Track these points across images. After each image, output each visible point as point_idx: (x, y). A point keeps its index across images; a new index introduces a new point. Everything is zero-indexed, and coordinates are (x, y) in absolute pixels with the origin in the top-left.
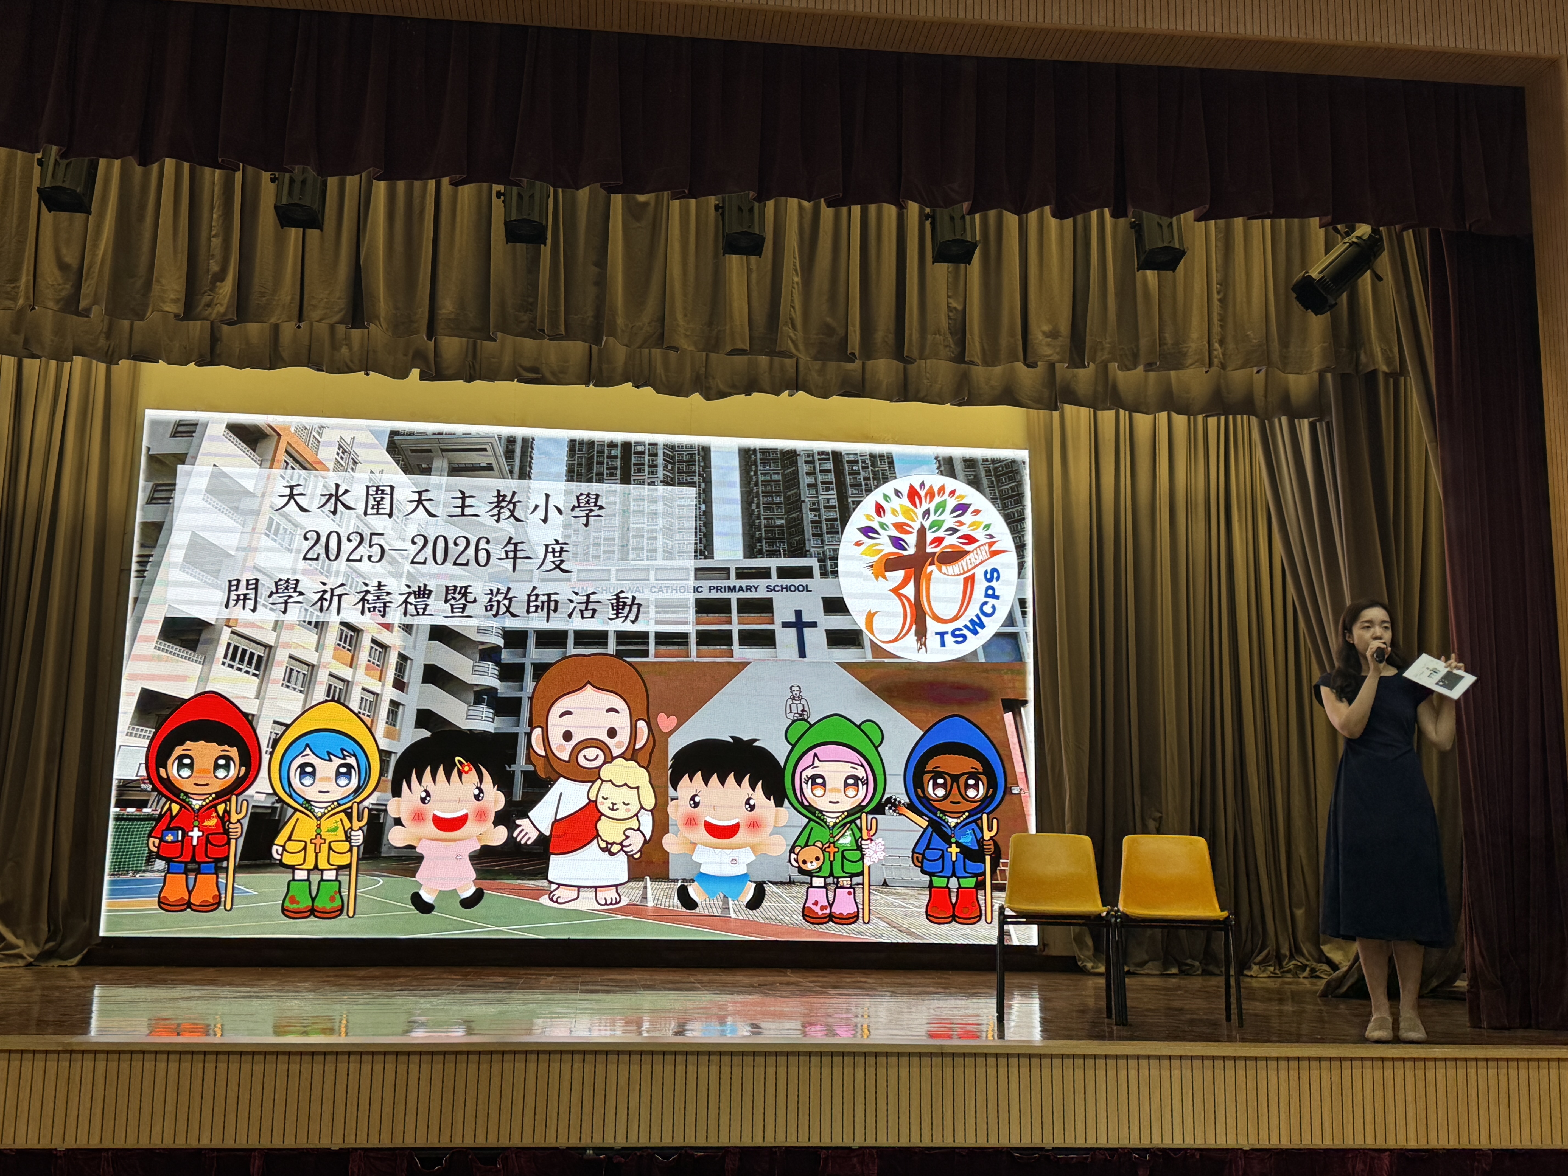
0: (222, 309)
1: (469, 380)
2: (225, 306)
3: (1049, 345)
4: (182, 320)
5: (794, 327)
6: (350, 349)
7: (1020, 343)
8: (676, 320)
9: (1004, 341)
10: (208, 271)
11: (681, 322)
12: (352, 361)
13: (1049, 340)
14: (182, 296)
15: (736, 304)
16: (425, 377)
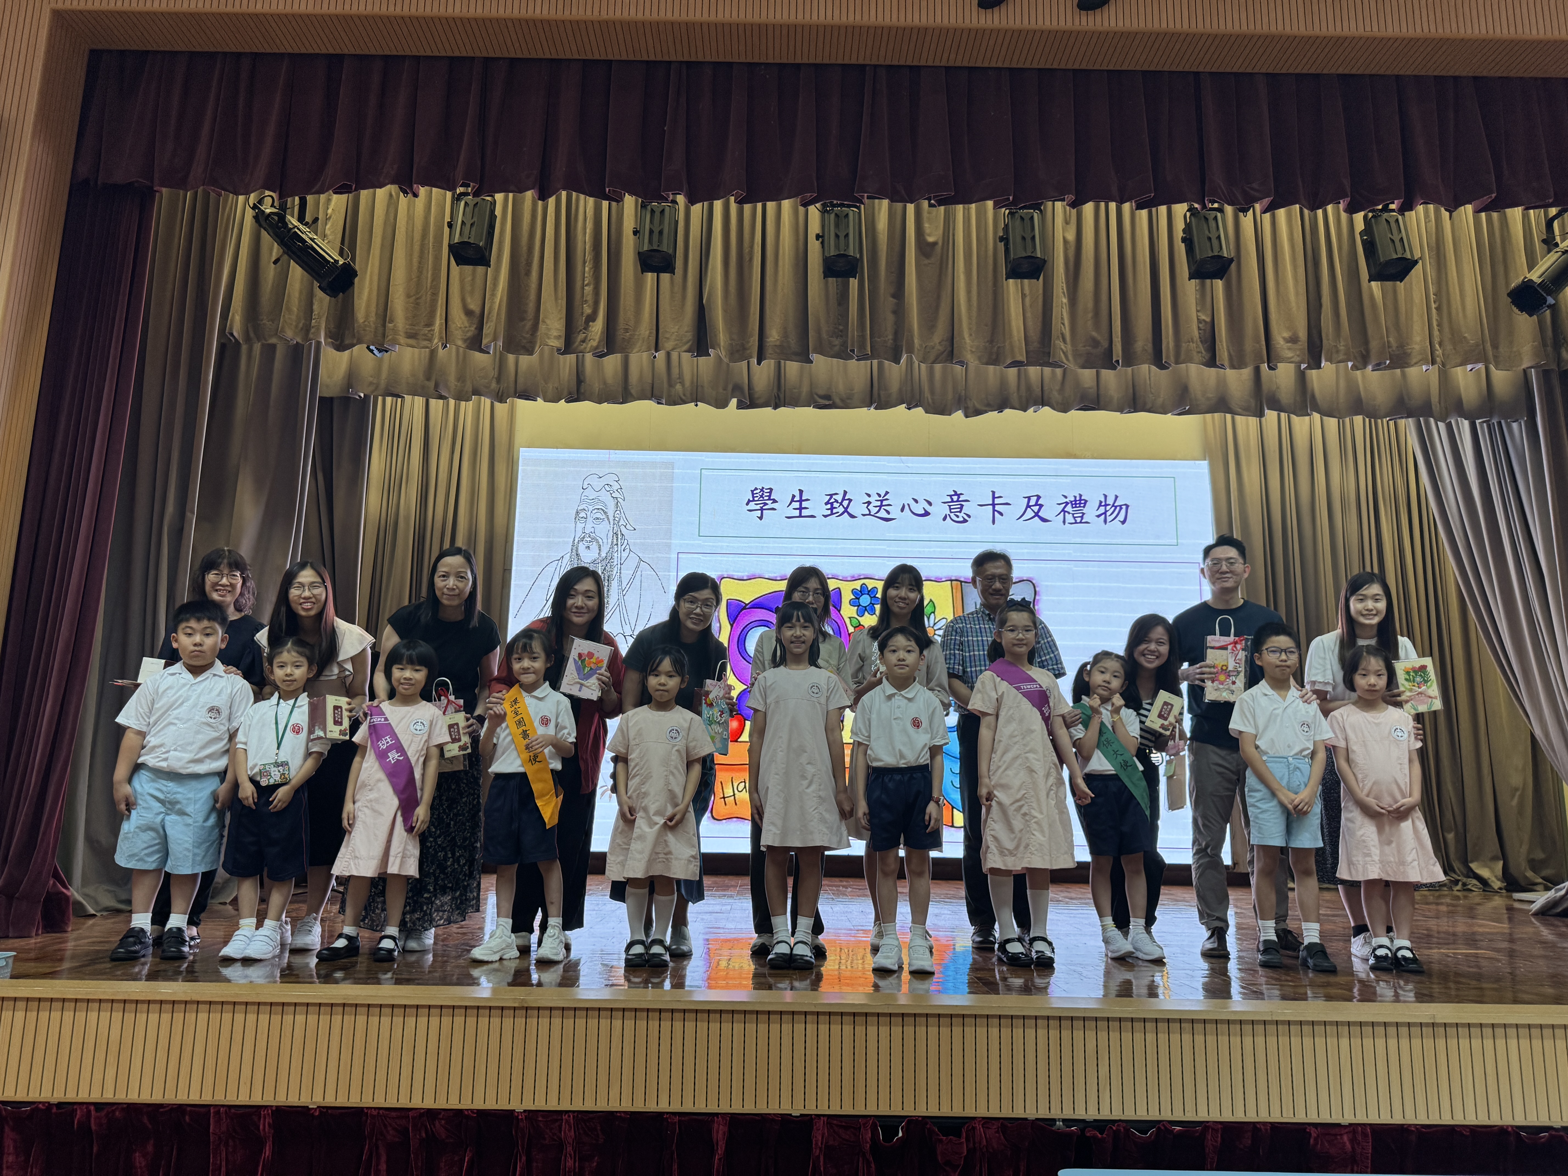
0: (595, 344)
1: (775, 408)
2: (597, 340)
3: (1289, 349)
4: (562, 354)
5: (1064, 341)
6: (683, 385)
7: (1264, 348)
8: (964, 339)
9: (1249, 345)
10: (582, 313)
11: (968, 340)
12: (684, 395)
13: (1289, 344)
14: (563, 334)
15: (1014, 323)
16: (741, 406)
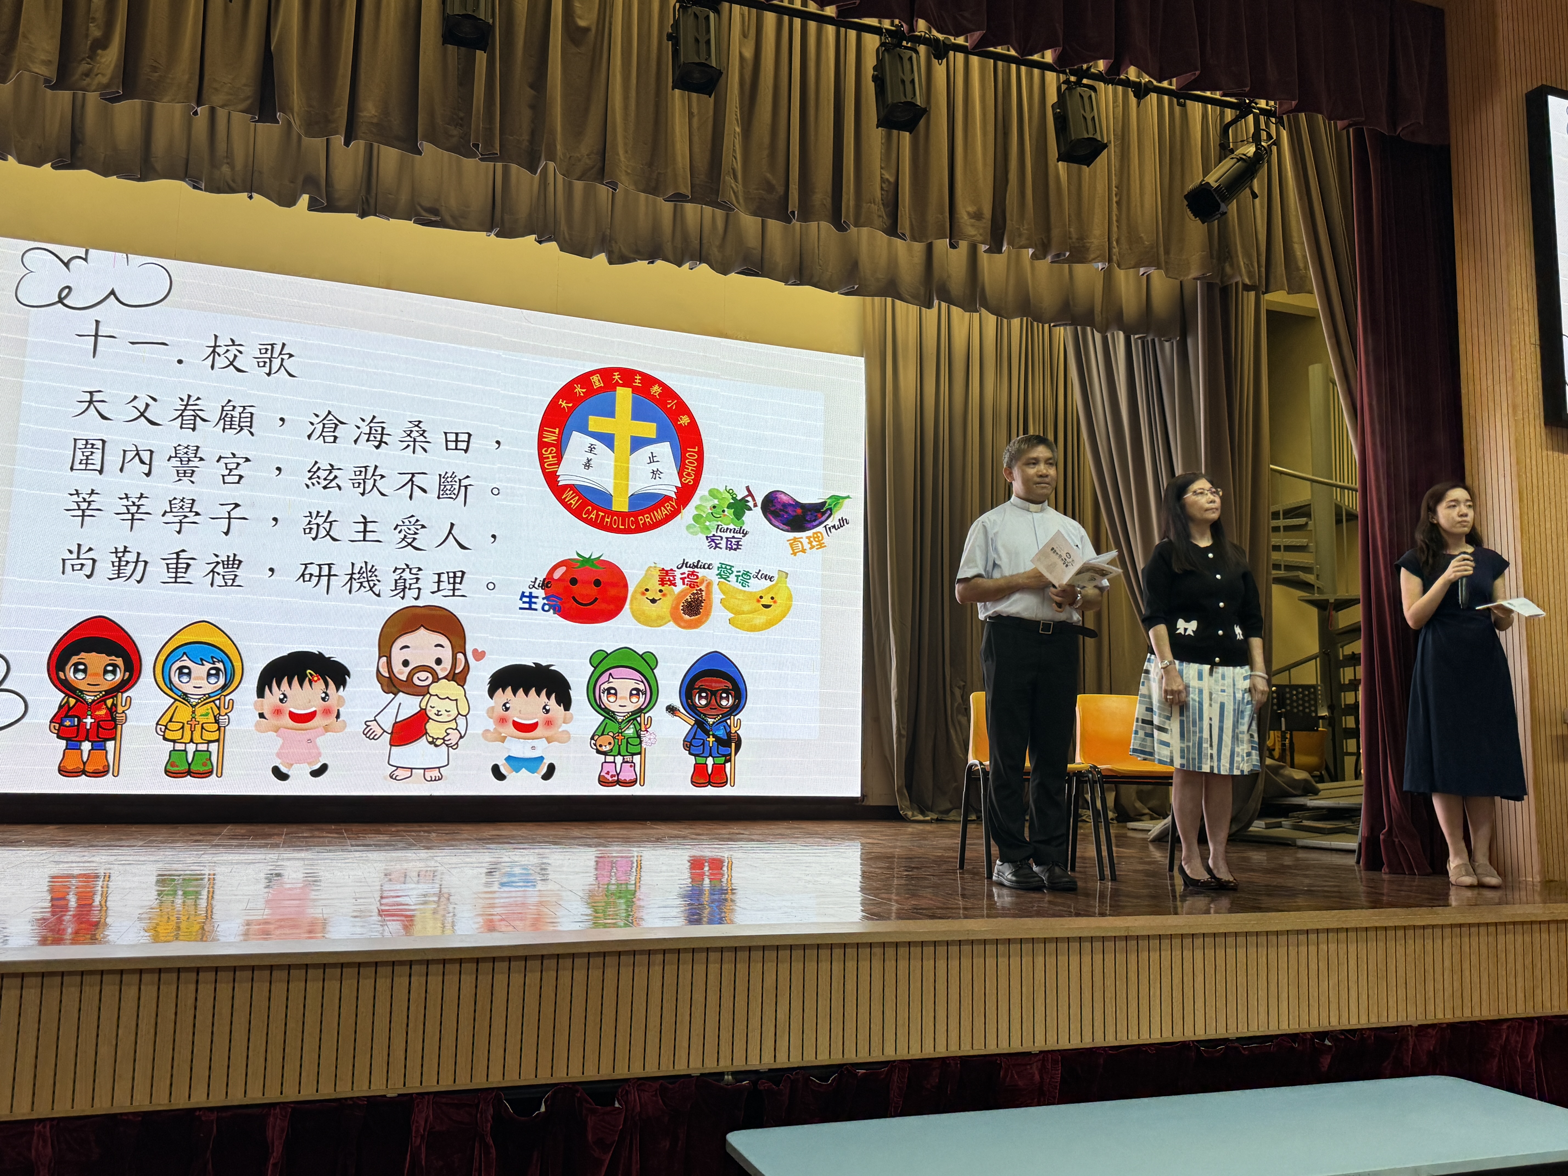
0: (105, 80)
1: (363, 215)
2: (108, 76)
3: (973, 226)
4: (53, 88)
5: (735, 178)
6: (232, 167)
7: (948, 220)
8: (618, 155)
9: (932, 216)
10: (87, 36)
11: (622, 159)
12: (233, 181)
13: (973, 220)
14: (55, 58)
15: (678, 146)
16: (314, 206)
